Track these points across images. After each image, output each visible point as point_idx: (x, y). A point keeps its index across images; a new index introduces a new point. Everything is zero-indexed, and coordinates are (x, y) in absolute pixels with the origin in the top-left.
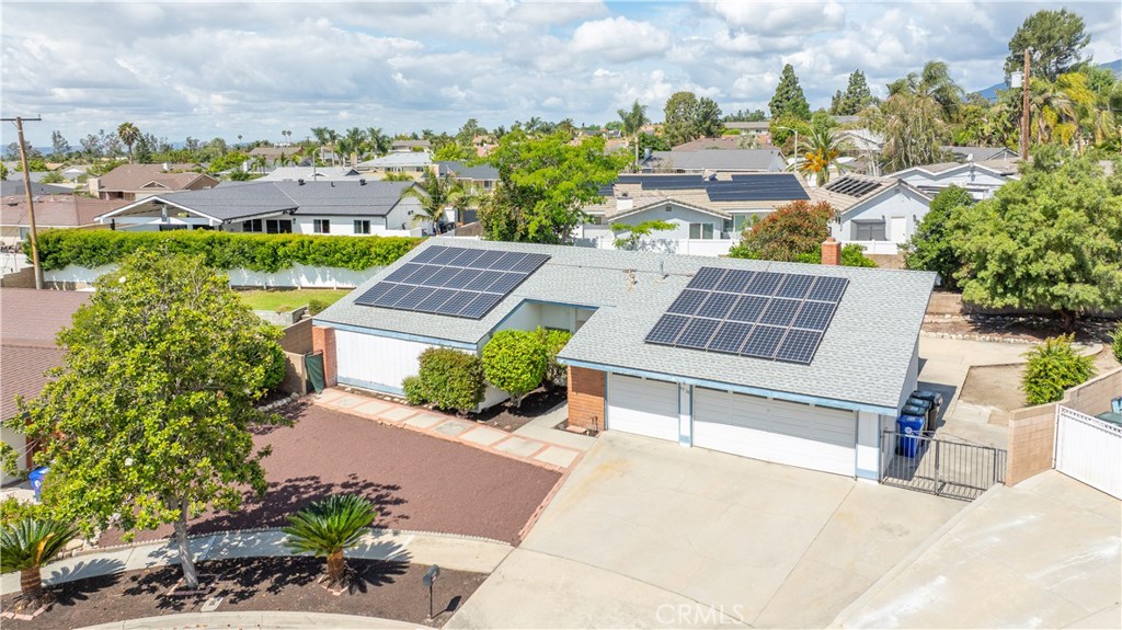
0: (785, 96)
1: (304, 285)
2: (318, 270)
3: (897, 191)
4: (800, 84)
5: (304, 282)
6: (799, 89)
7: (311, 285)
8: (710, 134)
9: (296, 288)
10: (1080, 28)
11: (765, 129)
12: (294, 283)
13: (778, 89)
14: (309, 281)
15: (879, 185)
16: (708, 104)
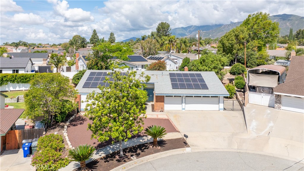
0: (94, 38)
1: (11, 90)
2: (17, 85)
3: (167, 59)
4: (98, 35)
5: (11, 89)
6: (97, 36)
7: (14, 90)
8: (84, 47)
9: (8, 91)
10: (169, 26)
11: (91, 46)
12: (7, 89)
13: (92, 36)
14: (13, 88)
15: (164, 58)
16: (83, 39)
